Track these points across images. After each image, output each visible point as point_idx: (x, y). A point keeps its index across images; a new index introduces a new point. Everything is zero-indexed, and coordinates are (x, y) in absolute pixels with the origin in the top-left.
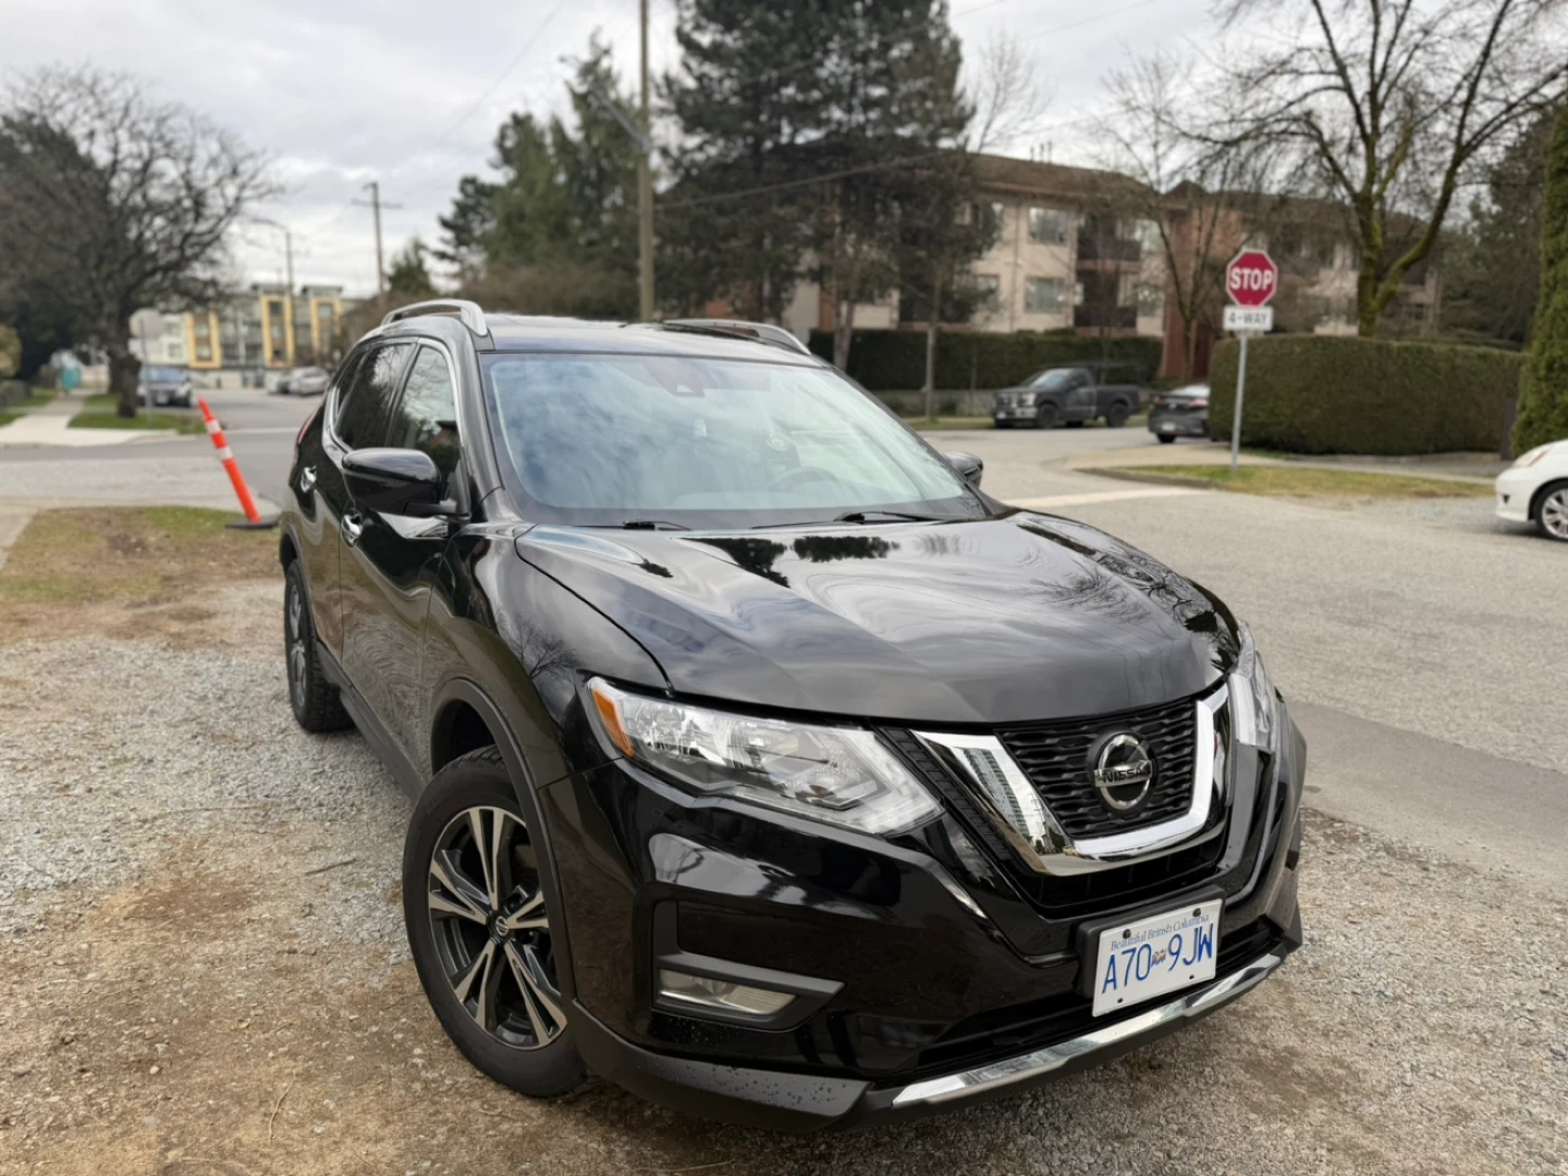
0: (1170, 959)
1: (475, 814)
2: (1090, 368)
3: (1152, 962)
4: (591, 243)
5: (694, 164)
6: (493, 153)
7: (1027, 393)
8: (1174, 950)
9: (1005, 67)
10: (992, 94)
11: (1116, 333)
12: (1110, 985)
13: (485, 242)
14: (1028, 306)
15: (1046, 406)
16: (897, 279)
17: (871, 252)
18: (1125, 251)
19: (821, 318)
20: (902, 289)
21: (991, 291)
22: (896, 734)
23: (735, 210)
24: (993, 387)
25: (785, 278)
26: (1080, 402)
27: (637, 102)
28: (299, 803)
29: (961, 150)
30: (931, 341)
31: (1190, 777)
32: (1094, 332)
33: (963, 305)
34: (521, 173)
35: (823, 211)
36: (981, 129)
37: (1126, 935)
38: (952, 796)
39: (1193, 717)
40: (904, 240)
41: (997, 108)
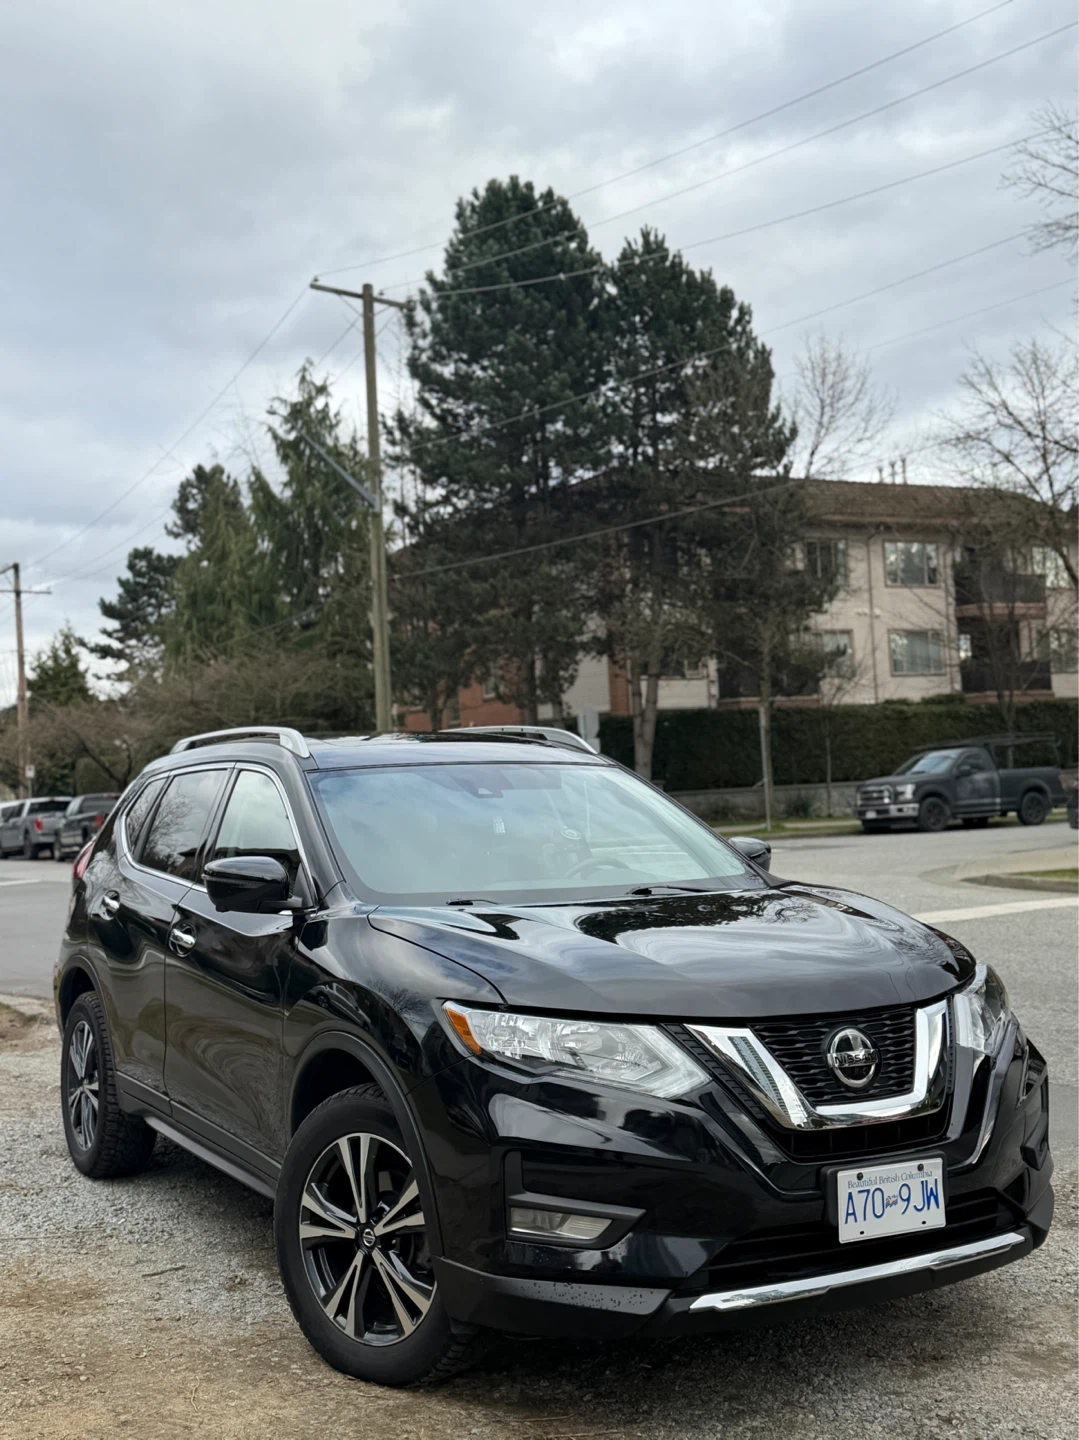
0: (902, 1205)
1: (343, 1143)
2: (986, 746)
3: (886, 1204)
4: (306, 626)
5: (438, 520)
6: (172, 518)
7: (904, 783)
8: (905, 1197)
9: (830, 379)
10: (817, 413)
11: (1021, 697)
12: (851, 1218)
13: (161, 631)
14: (896, 667)
15: (930, 800)
16: (712, 646)
17: (674, 613)
18: (1020, 590)
19: (614, 700)
20: (720, 657)
21: (841, 652)
22: (673, 1028)
23: (494, 573)
24: (858, 779)
25: (563, 652)
26: (976, 792)
27: (363, 447)
28: (108, 1231)
29: (784, 478)
30: (763, 722)
31: (911, 1066)
32: (991, 697)
33: (807, 671)
34: (208, 542)
35: (609, 565)
36: (806, 456)
37: (860, 1177)
38: (717, 1072)
39: (913, 1021)
40: (717, 596)
41: (823, 428)
